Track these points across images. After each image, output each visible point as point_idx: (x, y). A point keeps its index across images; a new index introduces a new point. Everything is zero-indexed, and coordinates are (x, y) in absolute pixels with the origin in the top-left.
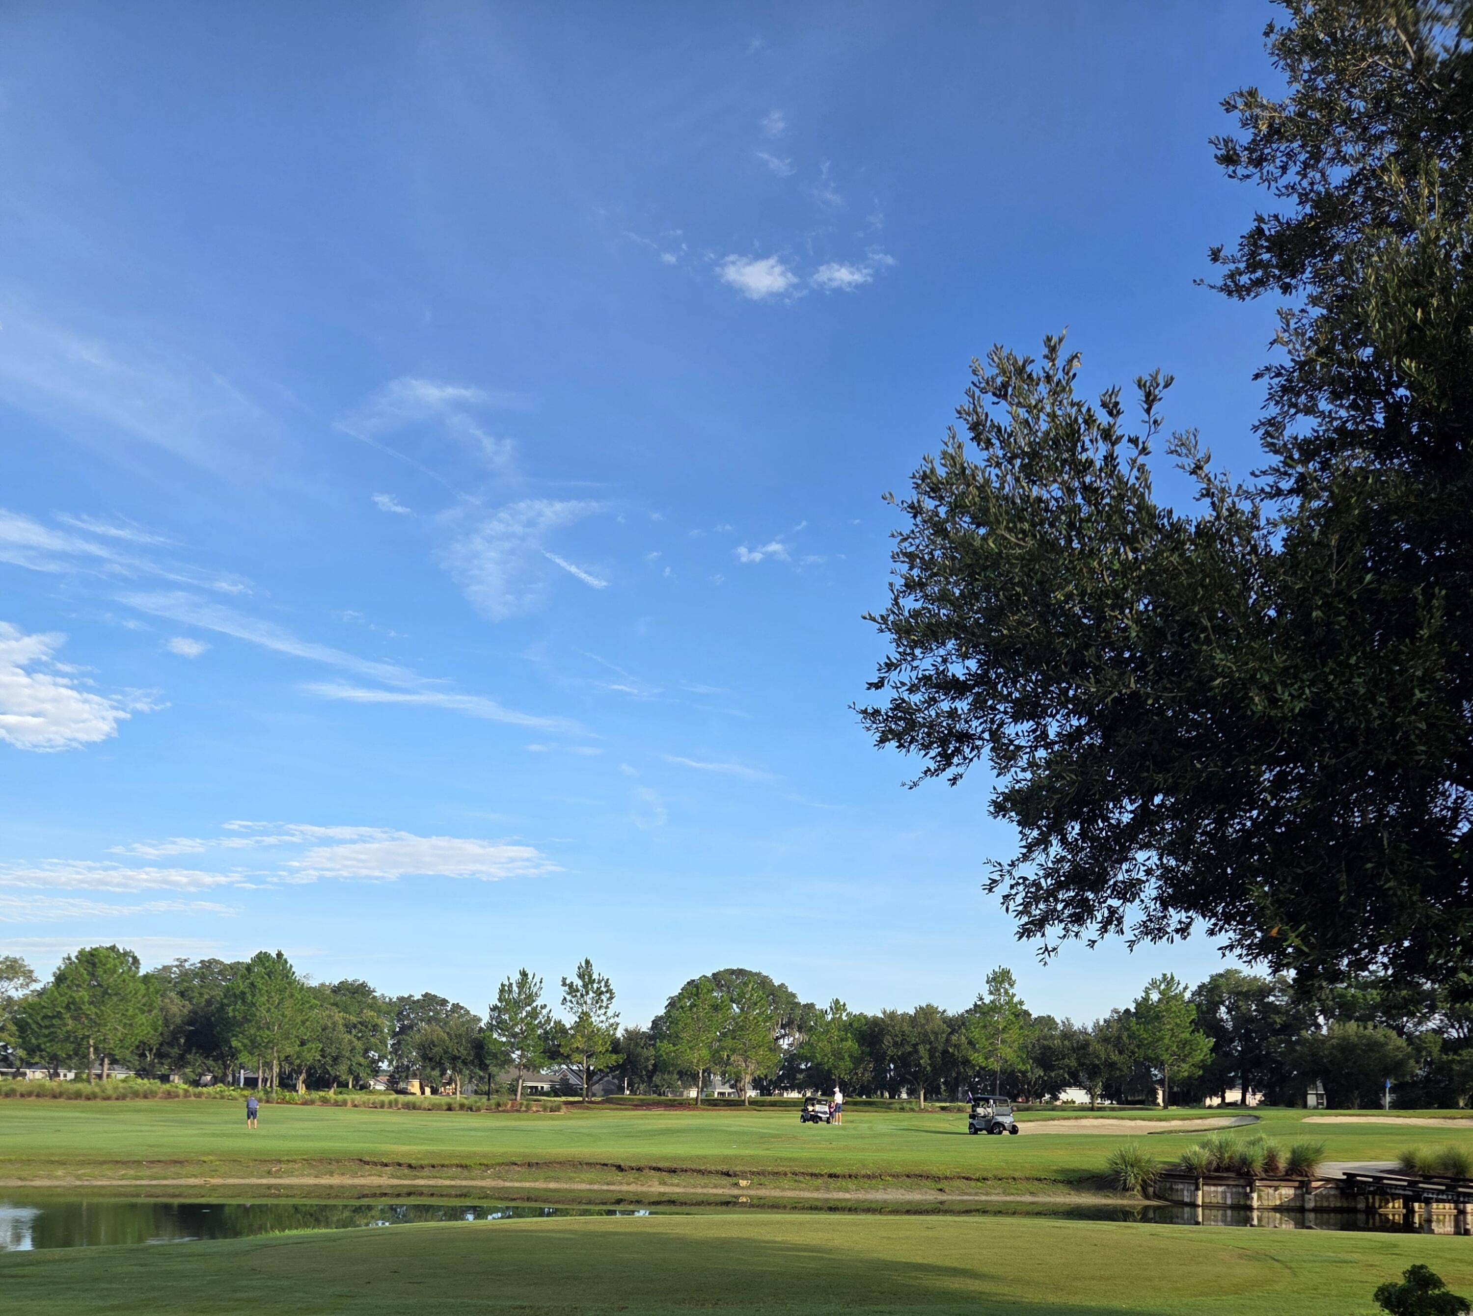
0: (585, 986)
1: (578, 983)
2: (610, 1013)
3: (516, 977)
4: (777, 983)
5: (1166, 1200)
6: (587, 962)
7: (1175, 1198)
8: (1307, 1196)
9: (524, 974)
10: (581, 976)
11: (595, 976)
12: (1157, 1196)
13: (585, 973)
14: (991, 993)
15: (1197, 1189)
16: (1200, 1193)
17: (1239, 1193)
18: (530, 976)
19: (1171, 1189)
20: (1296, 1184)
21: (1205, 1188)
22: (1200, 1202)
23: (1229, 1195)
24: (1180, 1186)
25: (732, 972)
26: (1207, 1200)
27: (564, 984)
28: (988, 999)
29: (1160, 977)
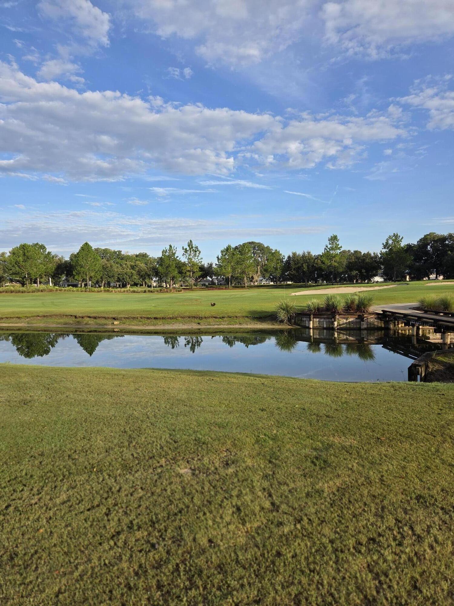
0: (190, 249)
1: (188, 249)
2: (199, 258)
3: (168, 247)
4: (266, 246)
5: (299, 325)
6: (191, 241)
7: (303, 324)
8: (362, 323)
9: (171, 246)
10: (189, 246)
11: (194, 246)
12: (295, 323)
13: (190, 244)
14: (330, 244)
15: (310, 320)
16: (311, 322)
17: (329, 322)
18: (173, 247)
19: (301, 320)
20: (357, 317)
21: (315, 320)
22: (312, 327)
23: (325, 323)
24: (305, 319)
25: (250, 243)
26: (315, 325)
27: (183, 249)
28: (329, 246)
29: (393, 235)
